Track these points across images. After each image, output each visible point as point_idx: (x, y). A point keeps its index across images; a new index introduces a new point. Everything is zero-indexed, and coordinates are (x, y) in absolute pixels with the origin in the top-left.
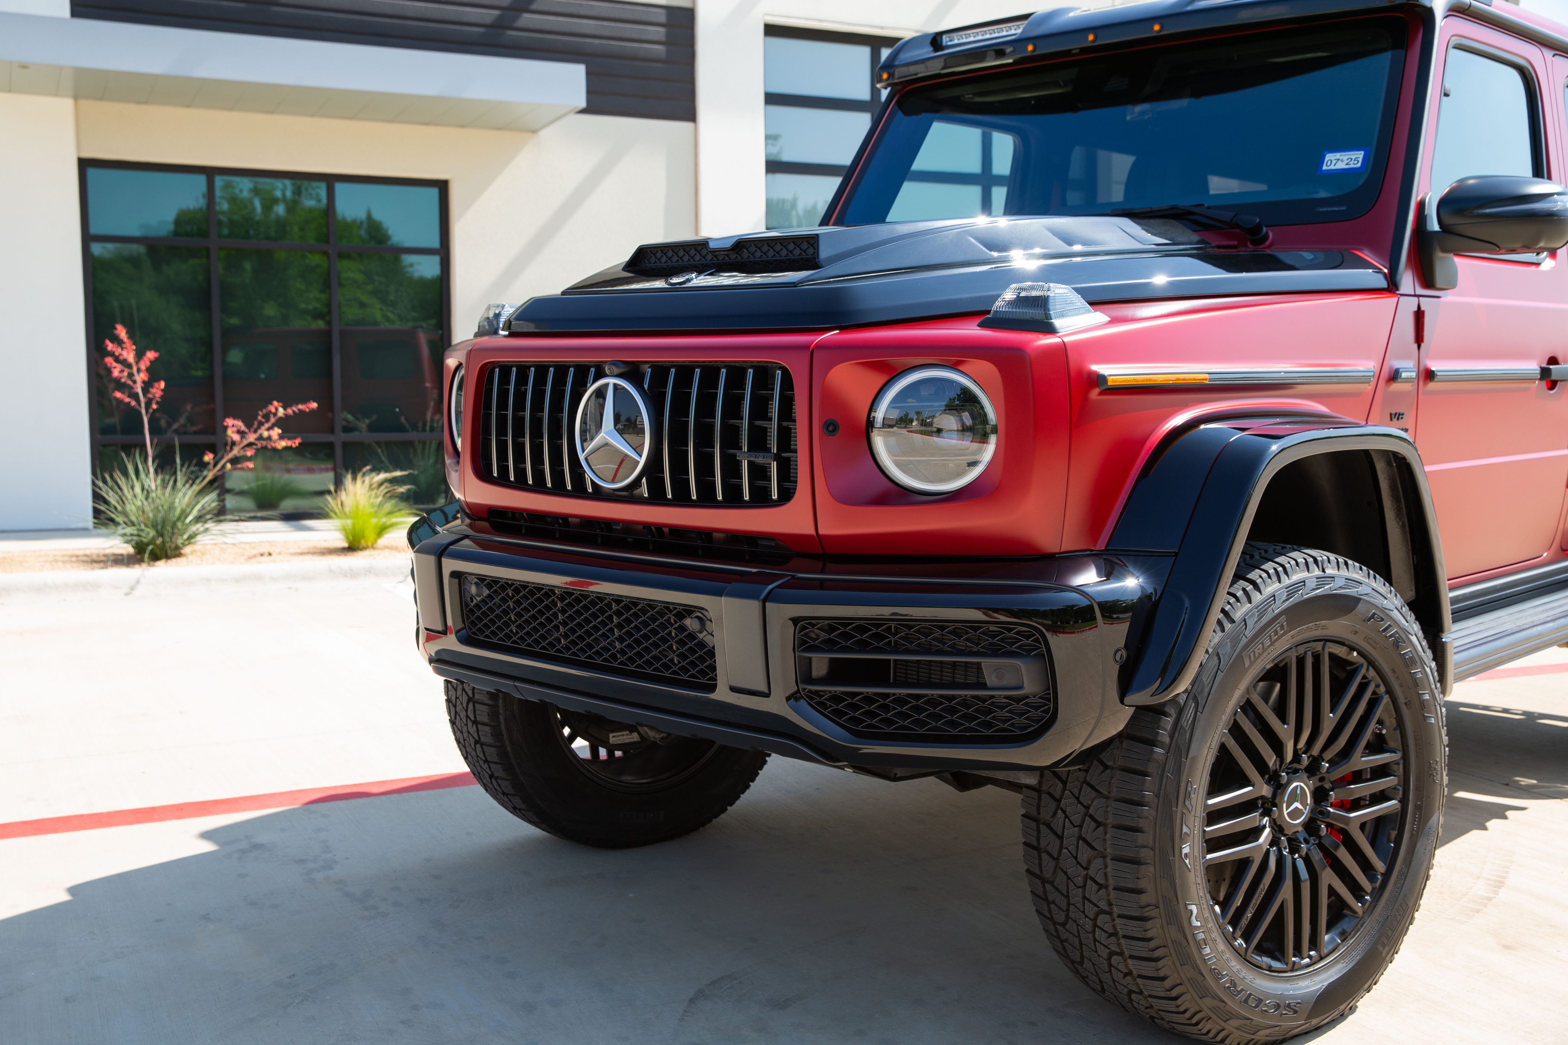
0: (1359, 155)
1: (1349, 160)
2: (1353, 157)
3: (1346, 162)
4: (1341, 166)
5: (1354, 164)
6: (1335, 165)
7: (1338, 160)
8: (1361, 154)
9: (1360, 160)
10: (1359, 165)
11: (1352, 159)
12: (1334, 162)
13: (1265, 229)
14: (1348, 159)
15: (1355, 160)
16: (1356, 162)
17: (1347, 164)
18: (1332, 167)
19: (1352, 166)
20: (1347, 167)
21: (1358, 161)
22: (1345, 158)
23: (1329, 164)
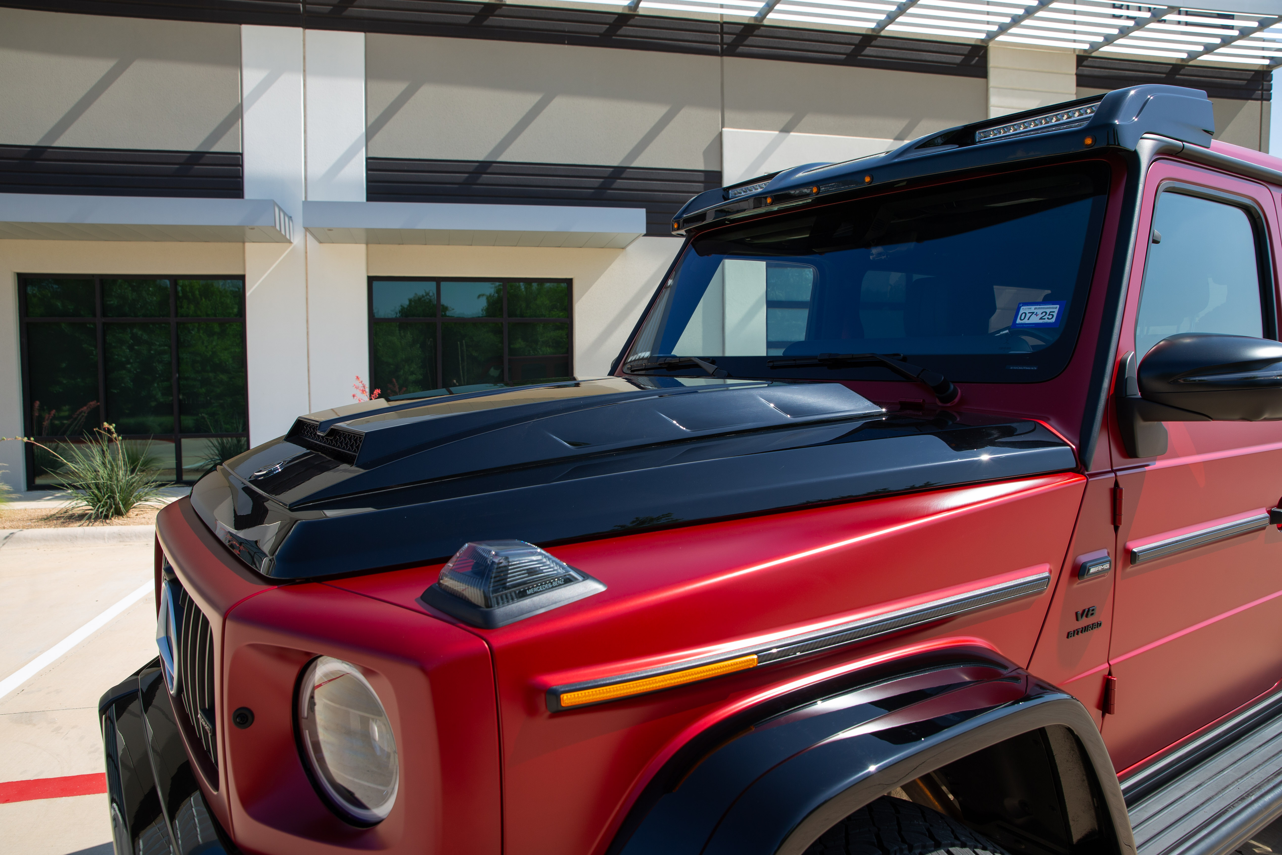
0: (1054, 309)
1: (1044, 314)
2: (1048, 311)
3: (1041, 316)
4: (1035, 320)
5: (1048, 318)
6: (1028, 319)
7: (1033, 313)
8: (1056, 308)
9: (1055, 314)
10: (1053, 320)
11: (1046, 313)
12: (1028, 315)
13: (952, 387)
14: (1042, 314)
15: (1049, 315)
16: (1050, 317)
17: (1041, 319)
18: (1026, 321)
19: (1046, 321)
20: (1041, 321)
21: (1053, 315)
22: (1039, 311)
23: (1022, 318)
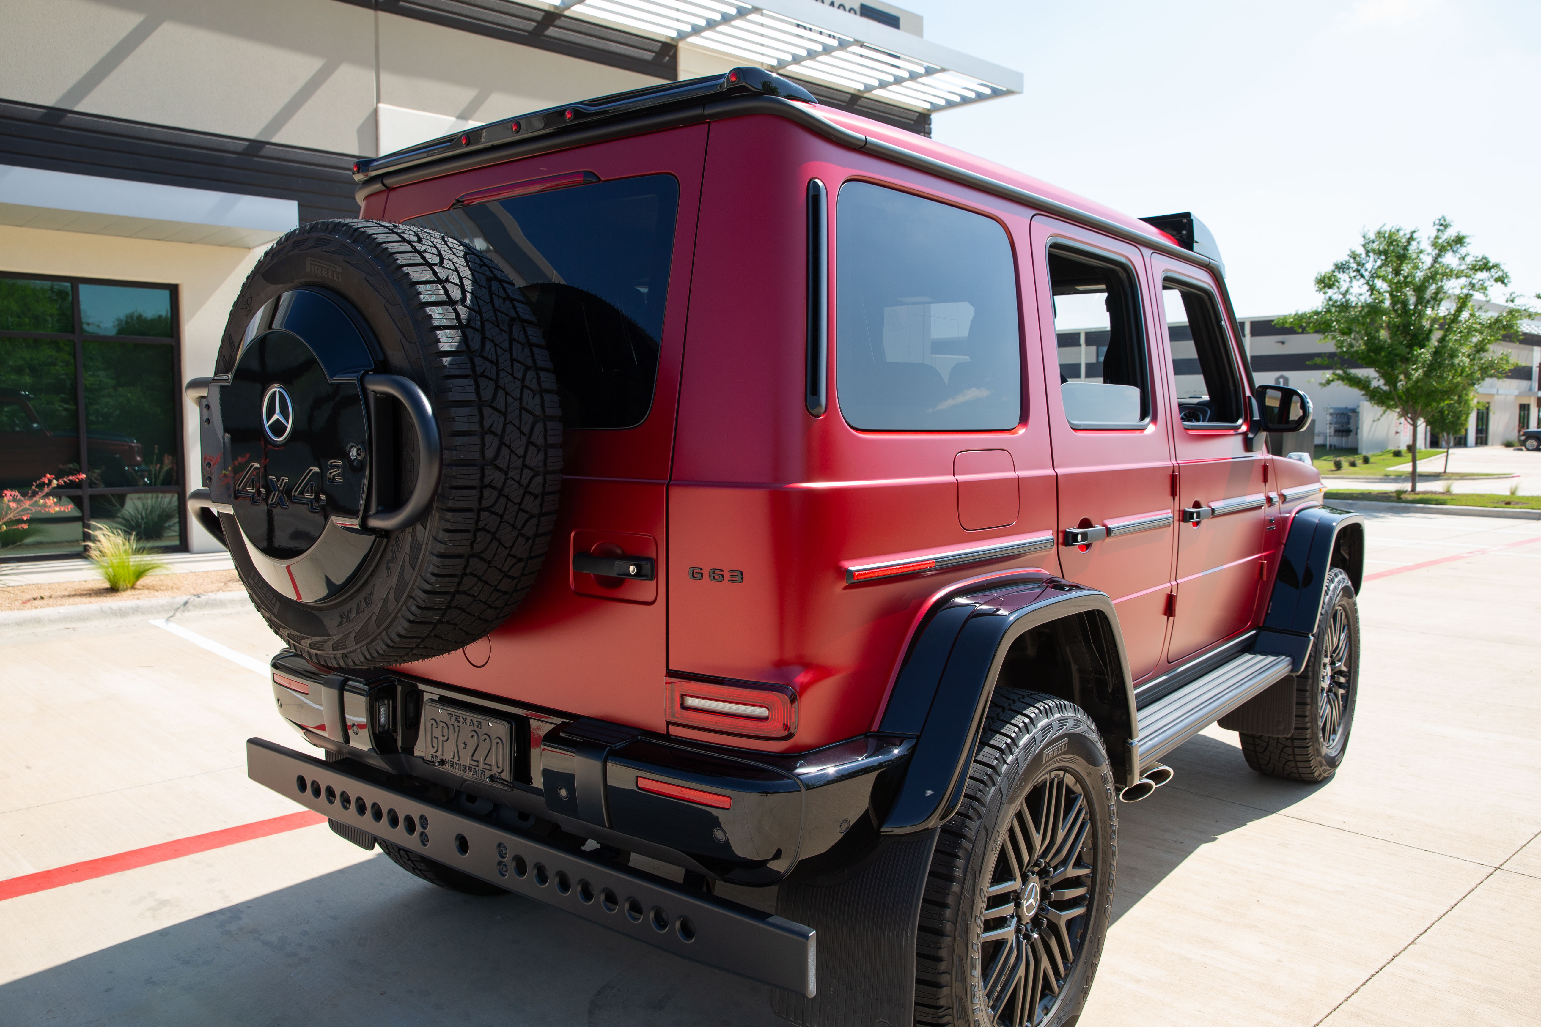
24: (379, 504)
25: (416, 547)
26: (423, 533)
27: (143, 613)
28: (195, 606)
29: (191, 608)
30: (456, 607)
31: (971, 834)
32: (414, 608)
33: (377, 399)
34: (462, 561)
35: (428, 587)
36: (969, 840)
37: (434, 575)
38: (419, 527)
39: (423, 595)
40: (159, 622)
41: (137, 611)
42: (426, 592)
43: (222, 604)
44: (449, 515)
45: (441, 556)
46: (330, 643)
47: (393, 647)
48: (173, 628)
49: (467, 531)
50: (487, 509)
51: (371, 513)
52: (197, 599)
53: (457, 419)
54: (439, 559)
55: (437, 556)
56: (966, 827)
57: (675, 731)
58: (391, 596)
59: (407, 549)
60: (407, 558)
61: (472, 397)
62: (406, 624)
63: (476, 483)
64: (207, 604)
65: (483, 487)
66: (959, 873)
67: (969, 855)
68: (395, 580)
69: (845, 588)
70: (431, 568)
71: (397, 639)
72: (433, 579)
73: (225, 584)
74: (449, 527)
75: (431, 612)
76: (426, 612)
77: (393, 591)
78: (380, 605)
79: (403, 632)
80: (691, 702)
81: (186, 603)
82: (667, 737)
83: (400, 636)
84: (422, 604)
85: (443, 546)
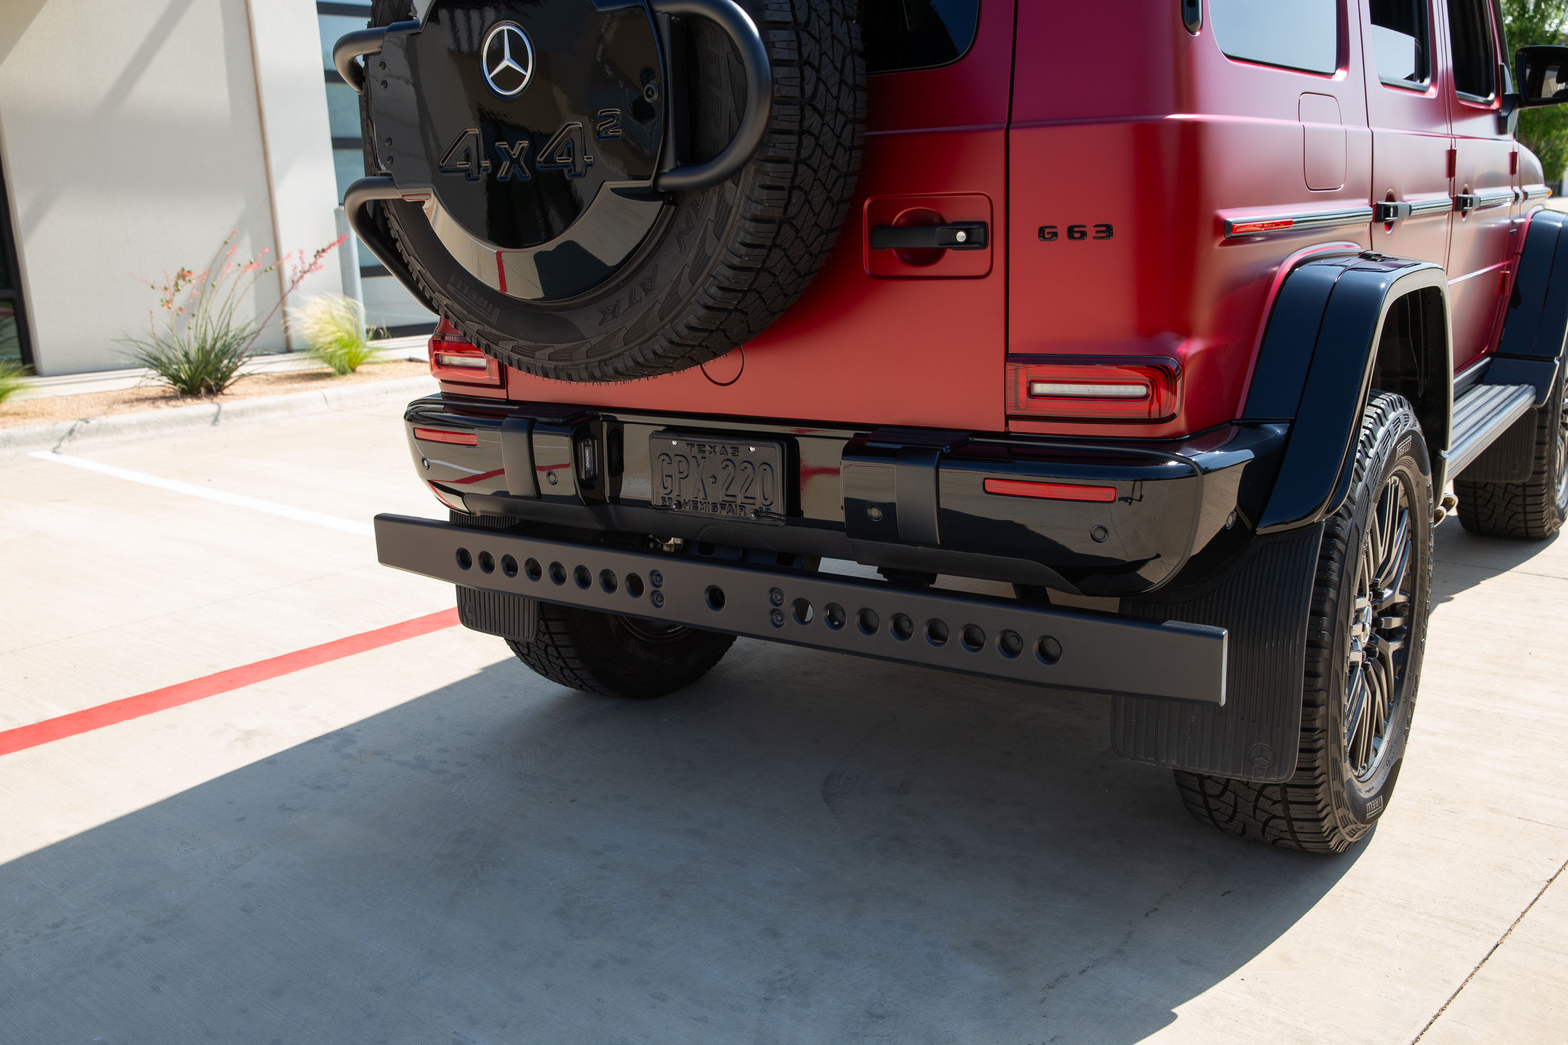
24: (678, 156)
25: (724, 211)
26: (733, 193)
27: (18, 444)
28: (82, 434)
29: (78, 436)
30: (755, 290)
31: (1344, 534)
32: (713, 290)
33: (672, 24)
34: (773, 227)
35: (736, 261)
36: (1342, 541)
37: (744, 244)
38: (729, 184)
39: (729, 273)
40: (44, 453)
41: (9, 442)
42: (732, 267)
43: (116, 429)
44: (769, 167)
45: (756, 219)
46: (584, 349)
47: (677, 344)
48: (65, 459)
49: (781, 188)
50: (804, 162)
51: (666, 170)
52: (85, 425)
53: (777, 45)
54: (753, 224)
55: (751, 220)
56: (1339, 525)
57: (1015, 427)
58: (685, 276)
59: (711, 215)
60: (711, 225)
61: (788, 18)
62: (702, 312)
63: (795, 127)
64: (100, 430)
65: (801, 133)
66: (1335, 577)
67: (1343, 556)
68: (692, 255)
69: (1224, 244)
70: (742, 236)
71: (685, 332)
72: (744, 250)
73: (109, 407)
74: (768, 182)
75: (732, 294)
76: (727, 294)
77: (687, 270)
78: (667, 289)
79: (695, 323)
80: (1039, 388)
81: (71, 432)
82: (1006, 435)
83: (690, 328)
84: (726, 284)
85: (760, 207)
